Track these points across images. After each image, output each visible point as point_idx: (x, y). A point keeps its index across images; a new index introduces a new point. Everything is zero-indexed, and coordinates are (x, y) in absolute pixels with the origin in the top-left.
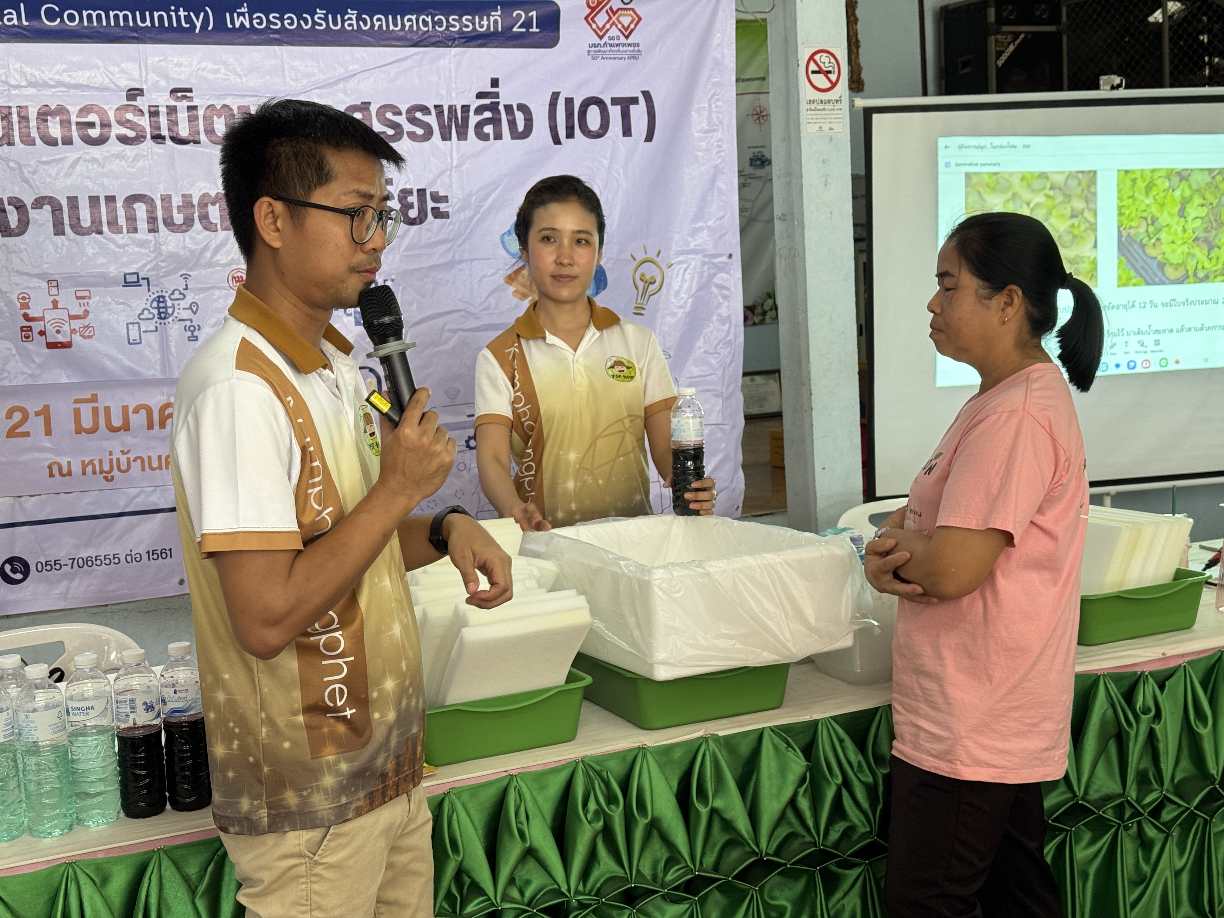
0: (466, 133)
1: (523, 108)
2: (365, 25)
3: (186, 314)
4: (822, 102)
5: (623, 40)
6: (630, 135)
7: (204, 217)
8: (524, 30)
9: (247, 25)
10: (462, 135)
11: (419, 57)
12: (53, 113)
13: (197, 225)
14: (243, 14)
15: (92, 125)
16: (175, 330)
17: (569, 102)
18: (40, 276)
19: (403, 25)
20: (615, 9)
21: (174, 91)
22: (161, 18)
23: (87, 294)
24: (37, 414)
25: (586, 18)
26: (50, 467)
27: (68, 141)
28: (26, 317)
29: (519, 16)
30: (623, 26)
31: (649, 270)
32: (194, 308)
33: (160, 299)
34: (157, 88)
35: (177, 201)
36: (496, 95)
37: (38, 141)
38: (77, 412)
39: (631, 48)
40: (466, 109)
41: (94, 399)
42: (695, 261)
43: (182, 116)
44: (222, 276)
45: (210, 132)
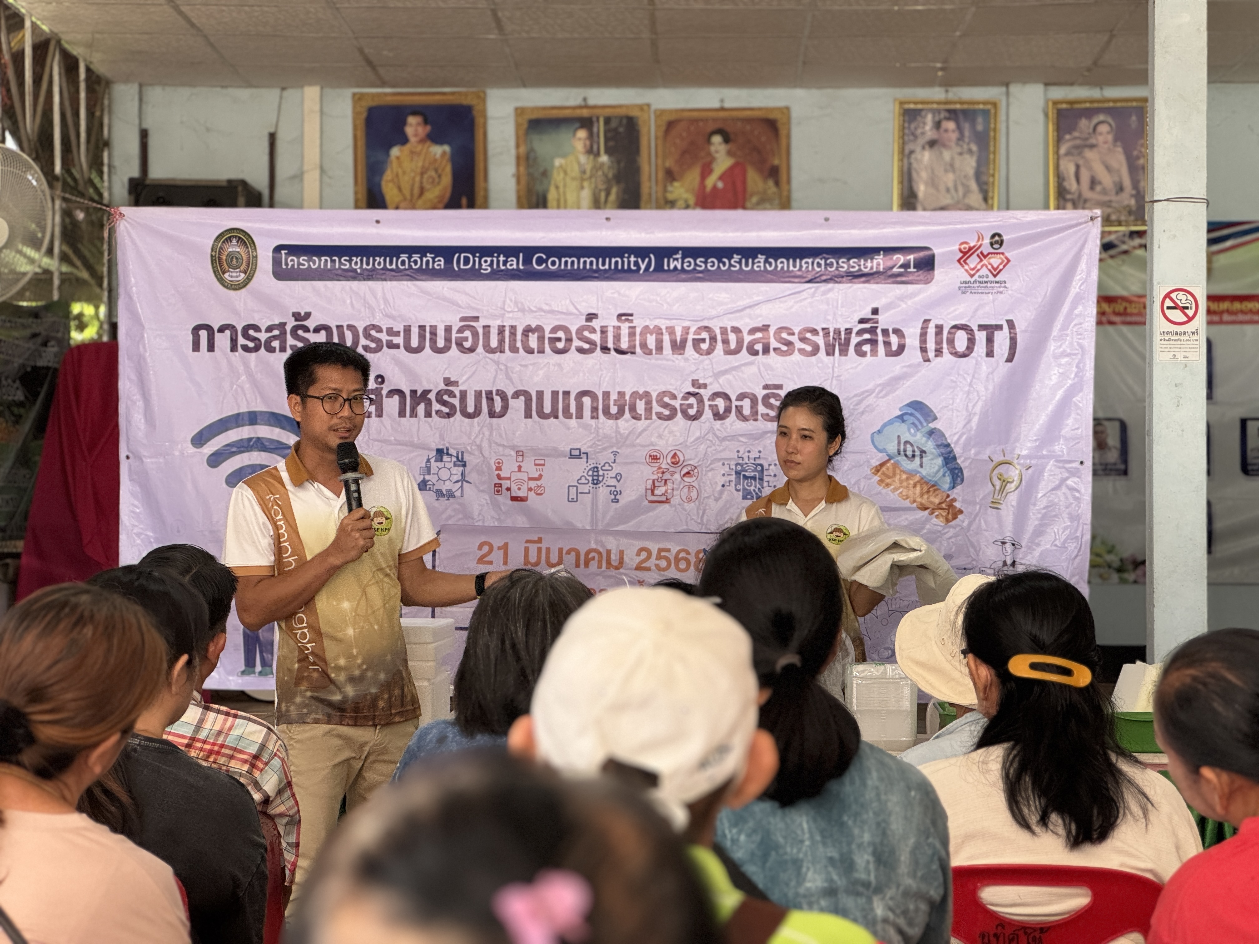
0: (847, 351)
1: (897, 331)
2: (771, 267)
3: (613, 482)
4: (1177, 334)
5: (991, 278)
6: (993, 356)
7: (633, 409)
8: (902, 270)
9: (679, 267)
10: (844, 351)
11: (813, 290)
12: (533, 331)
13: (627, 415)
14: (677, 259)
15: (559, 339)
16: (603, 494)
17: (939, 329)
18: (512, 447)
19: (801, 266)
20: (985, 253)
21: (620, 316)
23: (543, 462)
24: (499, 548)
25: (959, 261)
27: (541, 351)
28: (499, 477)
29: (899, 259)
30: (992, 267)
31: (1007, 471)
32: (618, 477)
33: (594, 469)
34: (606, 313)
35: (614, 397)
36: (876, 321)
37: (521, 350)
38: (527, 550)
39: (997, 285)
40: (849, 331)
41: (539, 541)
42: (1049, 465)
43: (625, 334)
44: (642, 454)
45: (644, 345)
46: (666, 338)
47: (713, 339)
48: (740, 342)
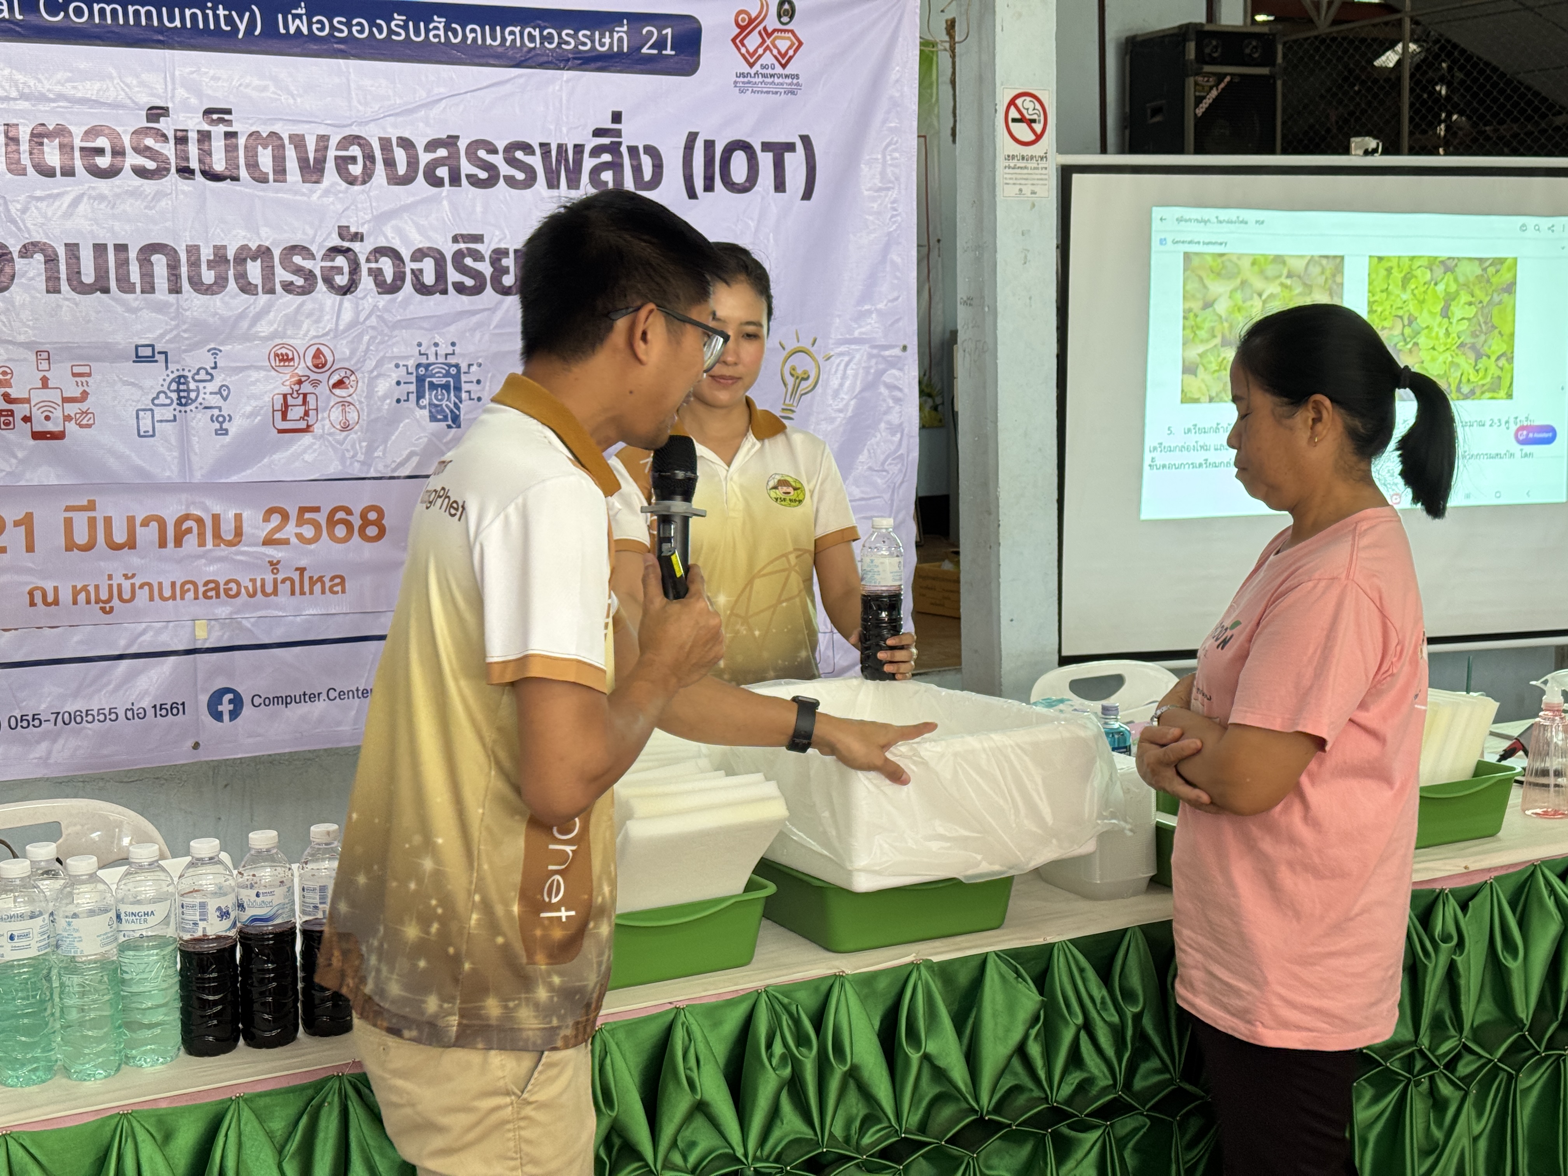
0: (578, 181)
1: (651, 151)
2: (456, 37)
3: (215, 401)
4: (1023, 158)
5: (779, 69)
6: (784, 191)
7: (241, 277)
8: (655, 52)
9: (305, 30)
10: (574, 182)
11: (522, 81)
12: (50, 135)
14: (299, 16)
15: (100, 151)
16: (199, 421)
17: (709, 145)
18: (27, 345)
19: (504, 39)
20: (770, 30)
21: (208, 112)
22: (194, 16)
23: (86, 370)
24: (17, 524)
25: (734, 40)
26: (31, 594)
27: (68, 172)
28: (7, 398)
29: (650, 33)
30: (779, 52)
31: (802, 363)
32: (223, 392)
33: (180, 380)
34: (186, 107)
36: (618, 133)
37: (30, 170)
38: (68, 523)
39: (789, 81)
40: (579, 149)
41: (91, 506)
42: (861, 353)
43: (218, 145)
44: (261, 352)
45: (253, 165)
46: (291, 153)
47: (370, 158)
48: (413, 163)
